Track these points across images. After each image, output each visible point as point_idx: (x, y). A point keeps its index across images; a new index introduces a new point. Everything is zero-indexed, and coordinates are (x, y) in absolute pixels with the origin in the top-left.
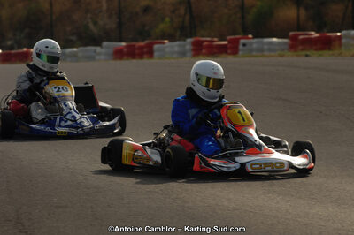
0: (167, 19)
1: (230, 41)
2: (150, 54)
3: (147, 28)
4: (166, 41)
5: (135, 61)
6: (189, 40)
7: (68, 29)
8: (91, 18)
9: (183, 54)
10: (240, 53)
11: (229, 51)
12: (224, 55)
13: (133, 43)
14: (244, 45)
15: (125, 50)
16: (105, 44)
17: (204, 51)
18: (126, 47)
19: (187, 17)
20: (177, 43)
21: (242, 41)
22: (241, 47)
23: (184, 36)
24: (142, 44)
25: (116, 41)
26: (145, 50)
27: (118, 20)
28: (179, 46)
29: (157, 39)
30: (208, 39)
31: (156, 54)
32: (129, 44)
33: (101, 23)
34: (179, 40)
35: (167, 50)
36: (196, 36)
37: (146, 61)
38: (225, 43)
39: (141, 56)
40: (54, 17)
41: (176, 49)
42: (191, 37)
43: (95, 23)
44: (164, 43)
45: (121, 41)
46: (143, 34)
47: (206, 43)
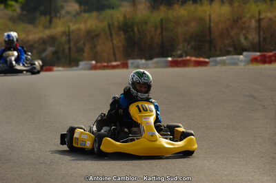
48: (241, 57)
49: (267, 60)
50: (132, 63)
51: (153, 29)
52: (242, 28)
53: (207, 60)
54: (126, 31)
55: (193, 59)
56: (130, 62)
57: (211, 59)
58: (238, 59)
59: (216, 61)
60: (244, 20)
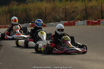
0: (80, 15)
1: (98, 21)
2: (74, 25)
3: (73, 17)
4: (79, 21)
5: (70, 27)
6: (86, 21)
7: (50, 17)
8: (57, 14)
9: (84, 25)
10: (101, 24)
11: (98, 24)
12: (96, 25)
13: (69, 22)
14: (102, 22)
15: (67, 23)
16: (61, 22)
17: (90, 24)
18: (67, 22)
19: (85, 14)
20: (82, 21)
21: (101, 21)
22: (101, 23)
23: (84, 19)
24: (72, 22)
25: (64, 21)
26: (73, 23)
27: (65, 15)
28: (83, 22)
29: (77, 20)
30: (91, 20)
31: (76, 25)
32: (68, 22)
33: (60, 16)
34: (83, 21)
35: (79, 23)
36: (88, 19)
37: (73, 27)
38: (97, 21)
39: (72, 25)
40: (46, 14)
41: (82, 23)
42: (86, 20)
43: (58, 16)
44: (79, 22)
45: (66, 21)
46: (72, 19)
47: (91, 22)
49: (70, 24)
51: (21, 12)
52: (56, 12)
54: (10, 13)
57: (47, 24)
59: (49, 25)
60: (56, 9)
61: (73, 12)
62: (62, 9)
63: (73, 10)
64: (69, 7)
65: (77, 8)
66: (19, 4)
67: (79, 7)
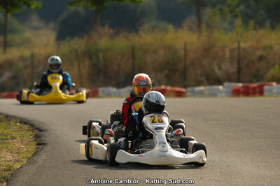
48: (221, 87)
49: (251, 91)
50: (103, 92)
51: (120, 57)
52: (214, 58)
53: (183, 90)
54: (90, 58)
55: (169, 88)
56: (101, 90)
57: (189, 89)
58: (218, 90)
59: (194, 92)
60: (216, 49)
61: (261, 58)
62: (230, 51)
63: (259, 53)
64: (249, 44)
65: (271, 47)
66: (117, 34)
67: (277, 47)
